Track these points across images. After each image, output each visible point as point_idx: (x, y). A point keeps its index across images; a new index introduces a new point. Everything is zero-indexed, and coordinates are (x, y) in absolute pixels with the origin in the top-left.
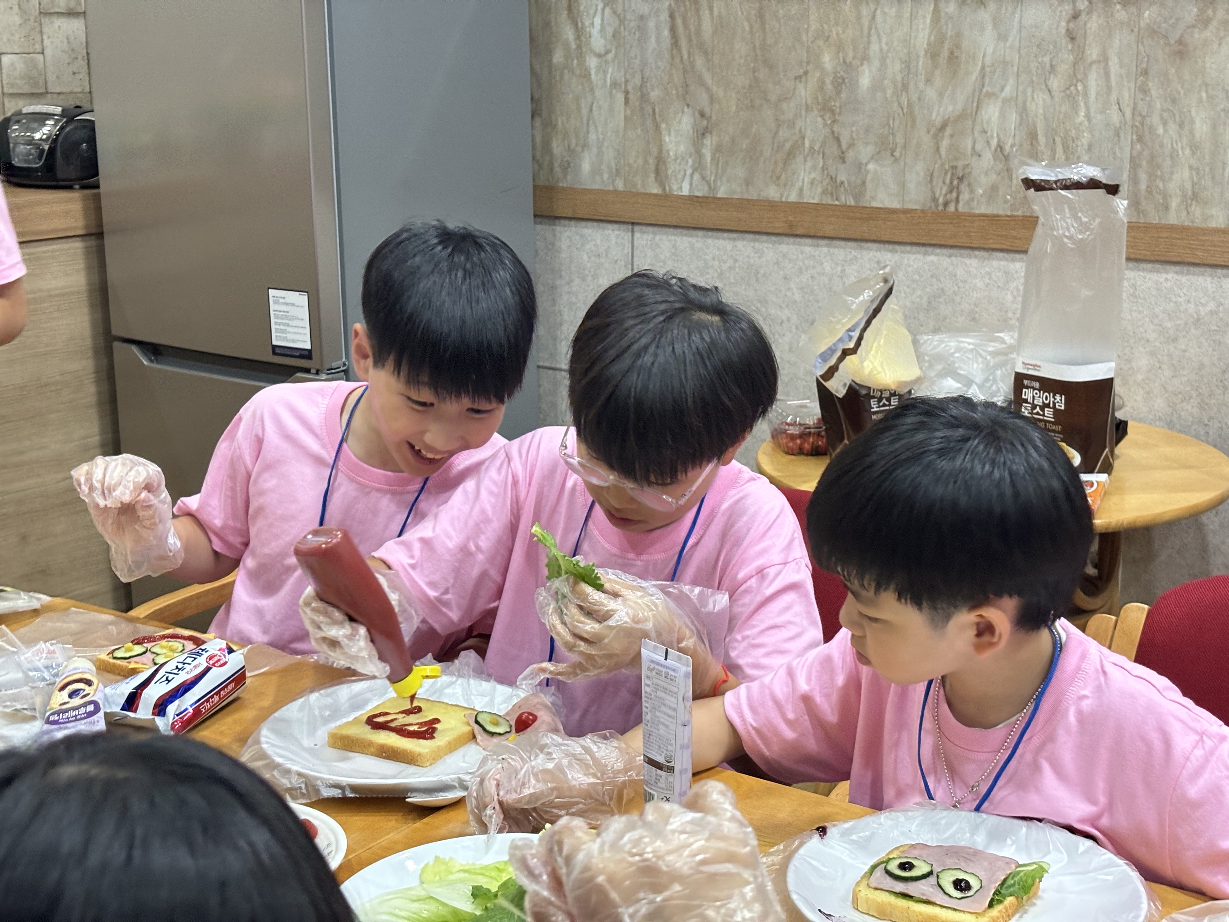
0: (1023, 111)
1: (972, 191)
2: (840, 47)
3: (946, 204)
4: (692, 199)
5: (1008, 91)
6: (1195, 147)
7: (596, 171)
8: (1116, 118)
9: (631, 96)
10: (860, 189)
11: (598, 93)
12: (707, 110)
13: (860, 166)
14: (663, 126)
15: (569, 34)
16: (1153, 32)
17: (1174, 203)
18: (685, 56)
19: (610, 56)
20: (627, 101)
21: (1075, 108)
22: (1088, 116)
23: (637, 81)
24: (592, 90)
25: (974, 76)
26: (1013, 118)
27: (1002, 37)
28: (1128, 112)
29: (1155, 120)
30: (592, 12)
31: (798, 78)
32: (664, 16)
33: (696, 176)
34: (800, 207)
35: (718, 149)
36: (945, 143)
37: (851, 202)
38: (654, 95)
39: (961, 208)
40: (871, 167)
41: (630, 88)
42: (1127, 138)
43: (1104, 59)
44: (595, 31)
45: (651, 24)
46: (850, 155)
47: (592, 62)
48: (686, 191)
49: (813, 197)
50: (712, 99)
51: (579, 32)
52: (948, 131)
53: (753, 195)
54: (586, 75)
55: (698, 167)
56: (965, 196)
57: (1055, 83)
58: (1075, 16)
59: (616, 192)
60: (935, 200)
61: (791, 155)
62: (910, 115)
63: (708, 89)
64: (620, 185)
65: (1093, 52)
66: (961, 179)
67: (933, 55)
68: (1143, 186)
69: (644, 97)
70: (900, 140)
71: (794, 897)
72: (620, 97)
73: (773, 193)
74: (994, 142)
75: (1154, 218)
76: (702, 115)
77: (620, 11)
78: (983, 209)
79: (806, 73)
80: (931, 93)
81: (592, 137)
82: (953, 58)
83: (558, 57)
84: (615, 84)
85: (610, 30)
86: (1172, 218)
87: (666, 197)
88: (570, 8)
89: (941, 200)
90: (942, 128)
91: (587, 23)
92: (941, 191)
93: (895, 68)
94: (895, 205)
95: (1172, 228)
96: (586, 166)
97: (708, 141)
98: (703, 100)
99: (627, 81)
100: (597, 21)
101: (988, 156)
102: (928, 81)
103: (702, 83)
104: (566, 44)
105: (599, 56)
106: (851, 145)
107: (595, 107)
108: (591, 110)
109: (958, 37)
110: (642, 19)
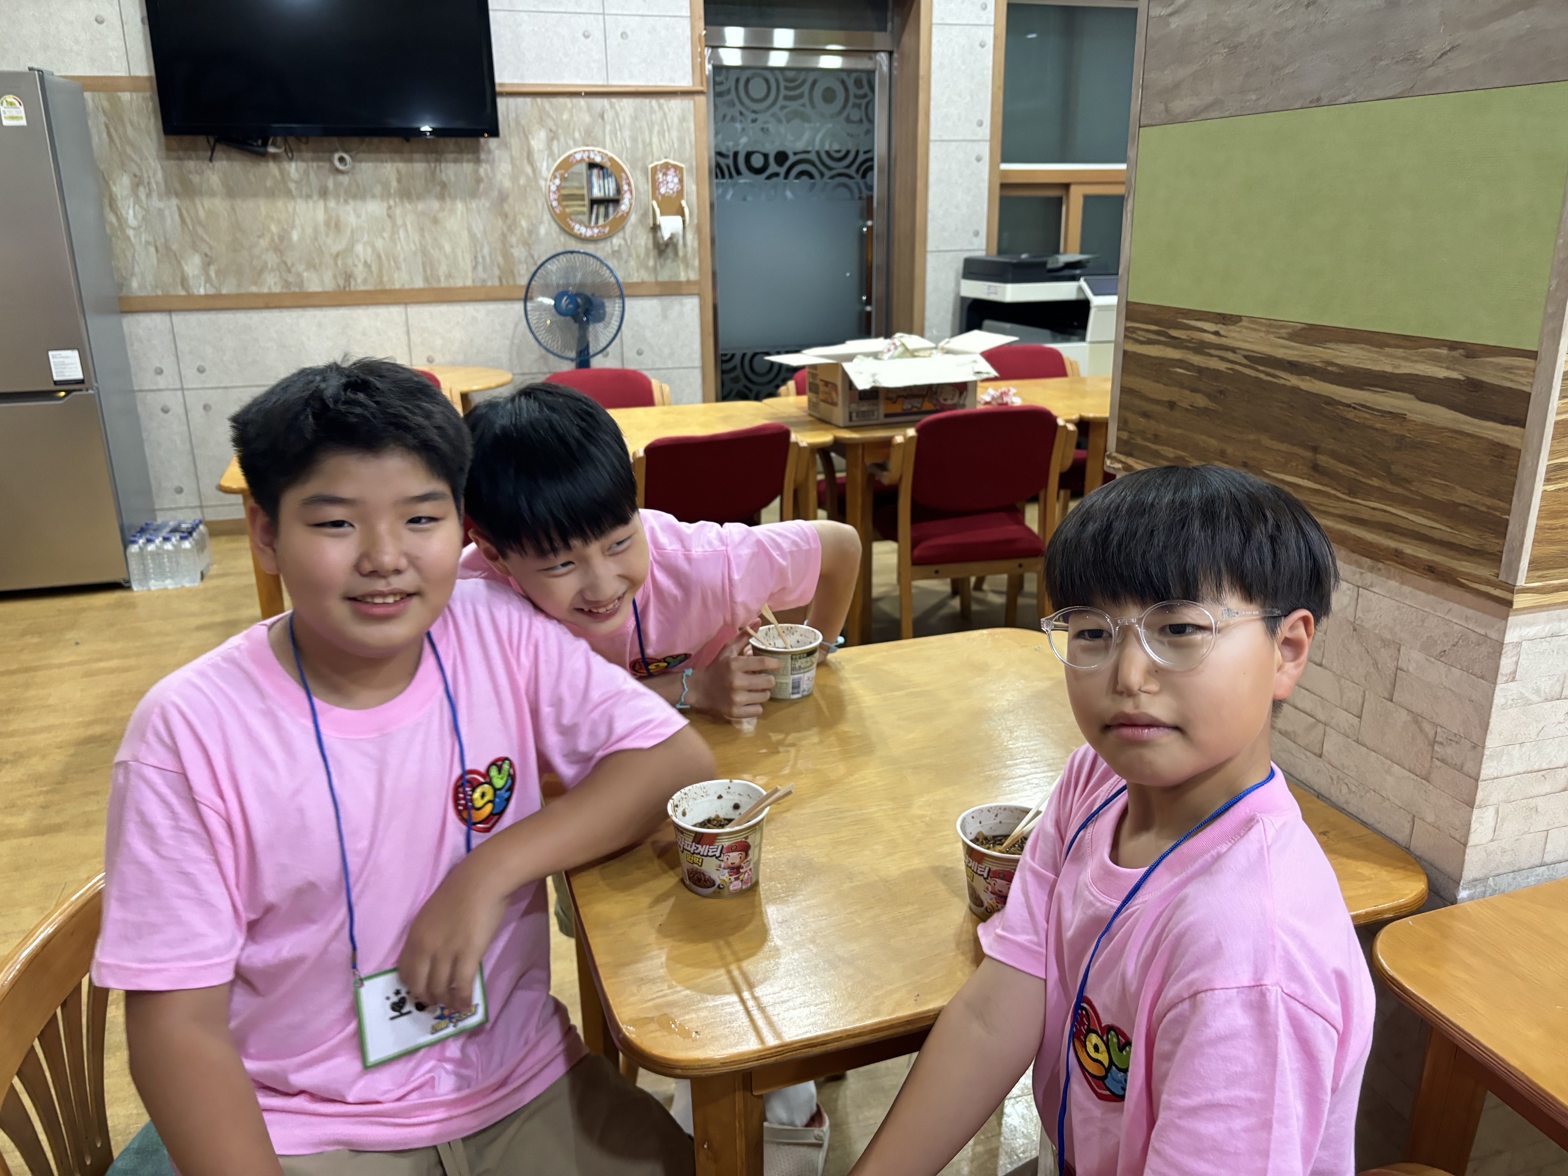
0: (374, 248)
1: (355, 280)
2: (279, 222)
3: (345, 287)
4: (207, 296)
5: (365, 238)
6: (446, 256)
7: (142, 286)
8: (413, 248)
9: (159, 248)
10: (301, 284)
11: (137, 247)
12: (209, 253)
13: (299, 275)
14: (183, 261)
15: (113, 219)
16: (423, 213)
17: (442, 279)
18: (191, 228)
19: (142, 229)
20: (157, 250)
21: (396, 245)
22: (402, 247)
23: (163, 240)
24: (132, 245)
25: (348, 233)
26: (369, 250)
27: (358, 216)
28: (418, 245)
29: (429, 247)
30: (126, 207)
31: (259, 237)
32: (175, 208)
33: (208, 285)
34: (271, 295)
36: (339, 262)
37: (297, 290)
38: (174, 247)
39: (352, 288)
40: (305, 274)
41: (158, 244)
42: (419, 256)
43: (405, 225)
44: (130, 217)
45: (167, 213)
46: (293, 270)
47: (131, 233)
48: (202, 291)
49: (277, 289)
50: (211, 248)
51: (119, 218)
52: (340, 257)
53: (243, 291)
54: (127, 239)
55: (208, 280)
56: (353, 283)
57: (385, 235)
58: (390, 208)
59: (157, 296)
60: (339, 286)
61: (261, 272)
62: (320, 252)
63: (207, 243)
64: (160, 293)
65: (399, 222)
66: (350, 276)
67: (327, 224)
68: (429, 273)
69: (168, 248)
70: (317, 261)
72: (152, 250)
73: (254, 289)
74: (362, 260)
75: (435, 285)
76: (206, 255)
77: (145, 206)
78: (362, 288)
79: (263, 234)
80: (329, 241)
81: (137, 269)
82: (337, 226)
84: (148, 243)
85: (140, 217)
86: (443, 284)
87: (190, 296)
88: (111, 206)
89: (342, 286)
90: (337, 255)
91: (124, 213)
92: (341, 282)
93: (309, 231)
94: (318, 289)
95: (443, 289)
96: (135, 284)
97: (212, 268)
98: (205, 248)
99: (155, 241)
100: (131, 212)
101: (361, 267)
102: (327, 235)
103: (203, 240)
104: (111, 224)
105: (134, 229)
106: (293, 265)
107: (136, 255)
108: (134, 256)
109: (338, 217)
110: (160, 210)
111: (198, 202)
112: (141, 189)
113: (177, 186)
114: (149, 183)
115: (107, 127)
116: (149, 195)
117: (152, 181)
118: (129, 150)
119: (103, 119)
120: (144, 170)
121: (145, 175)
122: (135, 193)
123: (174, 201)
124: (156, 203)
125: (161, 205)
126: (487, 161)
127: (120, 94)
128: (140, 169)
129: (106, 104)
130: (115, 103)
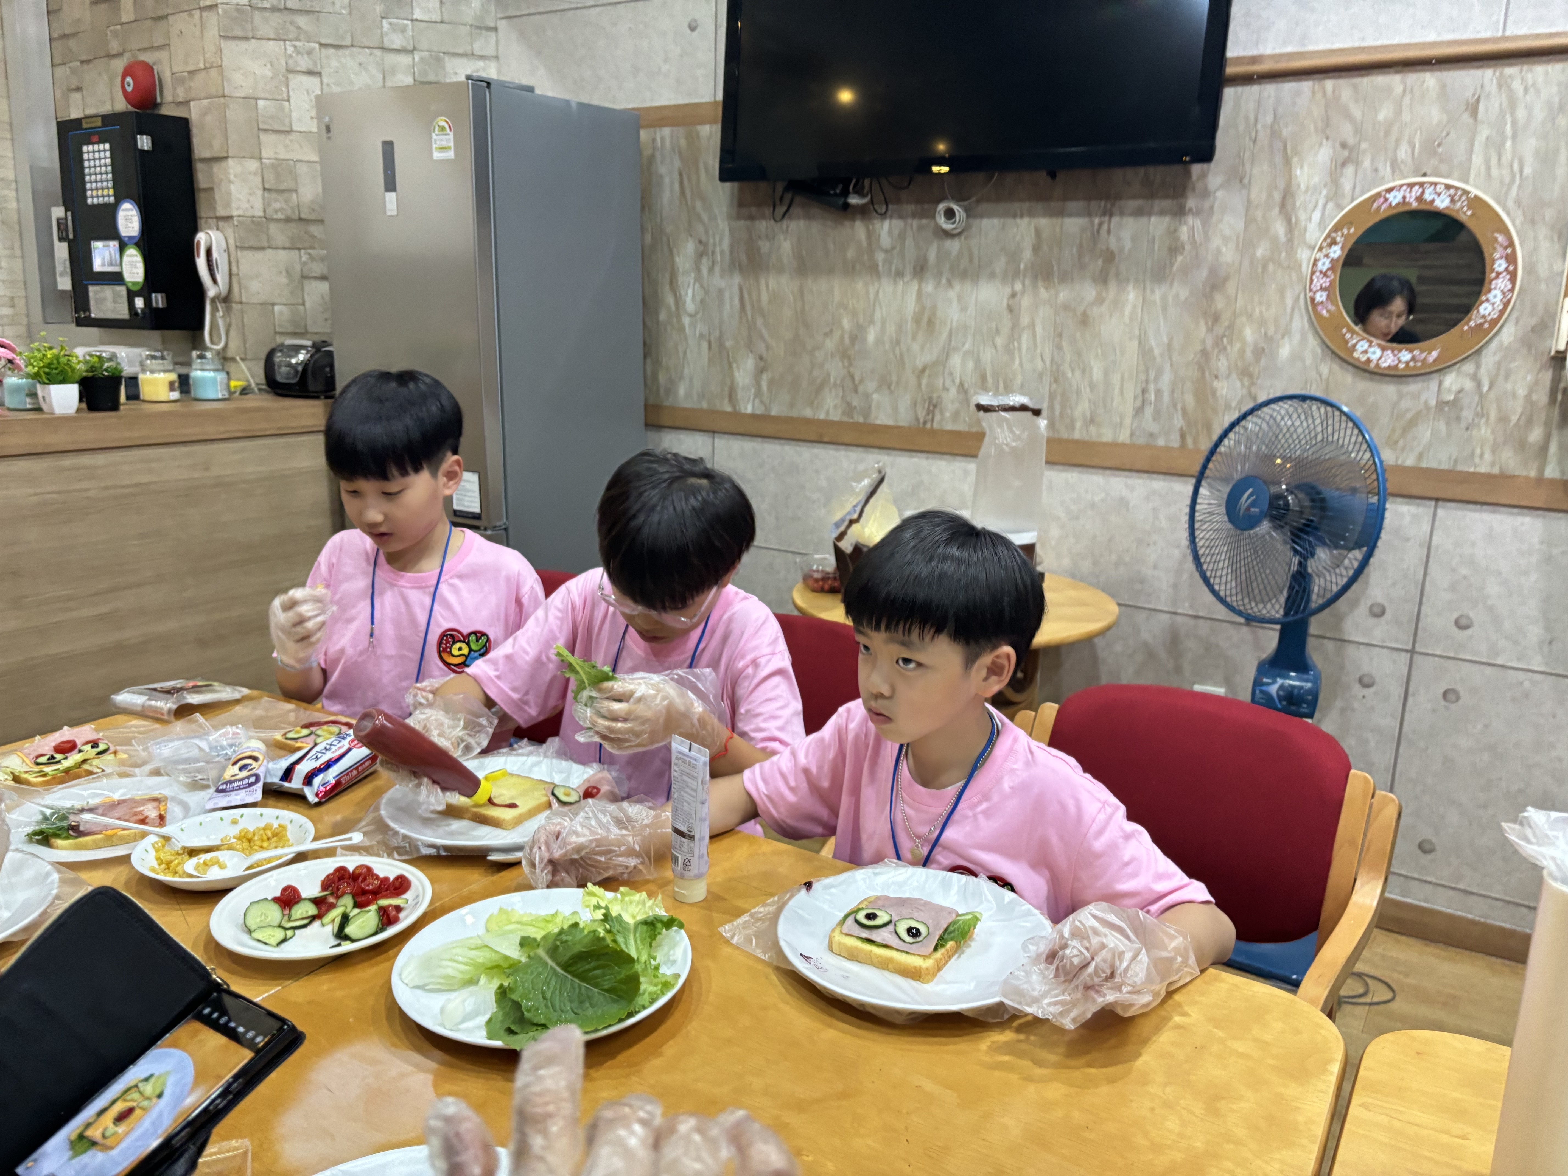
0: (977, 361)
1: (942, 413)
2: (854, 314)
3: (925, 423)
4: (754, 417)
5: (967, 346)
6: (1092, 387)
7: (688, 395)
8: (1040, 365)
9: (713, 345)
10: (867, 412)
11: (691, 341)
12: (765, 355)
13: (867, 396)
14: (734, 366)
15: (670, 300)
16: (1066, 307)
17: (1078, 424)
18: (750, 318)
19: (699, 316)
20: (710, 348)
21: (1012, 358)
22: (1021, 364)
23: (717, 333)
24: (686, 339)
25: (944, 336)
26: (970, 365)
27: (964, 309)
28: (1048, 362)
29: (1066, 367)
30: (686, 286)
31: (826, 335)
32: (736, 290)
33: (757, 401)
34: (827, 423)
35: (771, 382)
36: (924, 382)
37: (861, 420)
38: (729, 344)
39: (935, 426)
40: (875, 396)
41: (712, 339)
42: (1047, 380)
43: (1032, 325)
44: (689, 299)
45: (727, 295)
46: (861, 389)
47: (686, 321)
48: (749, 410)
49: (835, 416)
50: (768, 348)
51: (678, 301)
52: (927, 373)
53: (794, 414)
54: (682, 329)
55: (758, 394)
56: (937, 417)
57: (999, 341)
58: (1013, 295)
59: (701, 410)
60: (917, 420)
61: (820, 388)
62: (901, 362)
63: (765, 341)
64: (705, 405)
65: (1025, 320)
66: (935, 406)
67: (917, 319)
68: (1057, 412)
69: (722, 346)
70: (894, 378)
71: (782, 943)
72: (705, 345)
73: (808, 413)
74: (958, 381)
75: (1064, 434)
76: (761, 358)
77: (706, 284)
78: (949, 427)
79: (831, 331)
80: (916, 347)
81: (686, 371)
82: (931, 323)
83: (663, 316)
84: (702, 336)
85: (698, 299)
86: (1077, 435)
87: (736, 415)
88: (671, 283)
89: (921, 420)
90: (923, 370)
91: (683, 293)
92: (921, 414)
93: (891, 329)
94: (891, 423)
95: (1077, 442)
96: (682, 391)
97: (765, 377)
98: (761, 348)
99: (710, 334)
100: (690, 292)
101: (953, 391)
102: (914, 338)
103: (761, 337)
104: (669, 307)
105: (691, 316)
106: (862, 381)
107: (688, 351)
108: (685, 353)
109: (934, 308)
110: (720, 291)
111: (763, 282)
112: (705, 261)
113: (743, 258)
114: (713, 253)
115: (681, 175)
116: (711, 270)
117: (718, 249)
118: (699, 205)
119: (677, 163)
120: (711, 232)
121: (711, 241)
122: (697, 268)
123: (737, 279)
124: (717, 281)
125: (722, 284)
126: (1198, 213)
127: (699, 128)
128: (707, 232)
129: (683, 142)
130: (692, 139)
